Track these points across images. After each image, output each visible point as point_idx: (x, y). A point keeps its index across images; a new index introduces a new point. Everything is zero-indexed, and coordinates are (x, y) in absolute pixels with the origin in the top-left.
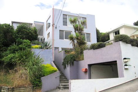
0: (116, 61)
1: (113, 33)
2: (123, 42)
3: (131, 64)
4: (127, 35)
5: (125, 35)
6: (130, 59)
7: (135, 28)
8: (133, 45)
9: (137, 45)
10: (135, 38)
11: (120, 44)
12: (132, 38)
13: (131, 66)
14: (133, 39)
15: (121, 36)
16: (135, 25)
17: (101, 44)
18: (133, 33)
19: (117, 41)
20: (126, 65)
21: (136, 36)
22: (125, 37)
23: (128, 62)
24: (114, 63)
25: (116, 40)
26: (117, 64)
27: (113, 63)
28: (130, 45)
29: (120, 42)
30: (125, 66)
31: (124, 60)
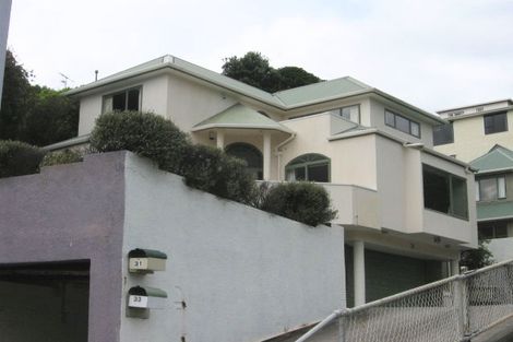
0: (85, 265)
1: (105, 98)
2: (145, 155)
3: (164, 289)
4: (169, 122)
5: (159, 120)
6: (164, 257)
7: (225, 93)
8: (192, 183)
9: (213, 183)
10: (220, 145)
11: (122, 168)
12: (194, 141)
13: (164, 296)
14: (202, 150)
15: (140, 120)
16: (230, 75)
17: (13, 151)
18: (212, 119)
19: (109, 149)
20: (138, 291)
21: (226, 138)
22: (160, 129)
23: (151, 272)
24: (76, 273)
25: (105, 138)
26: (88, 277)
27: (67, 273)
28: (176, 180)
29: (128, 154)
30: (132, 297)
31: (133, 260)
